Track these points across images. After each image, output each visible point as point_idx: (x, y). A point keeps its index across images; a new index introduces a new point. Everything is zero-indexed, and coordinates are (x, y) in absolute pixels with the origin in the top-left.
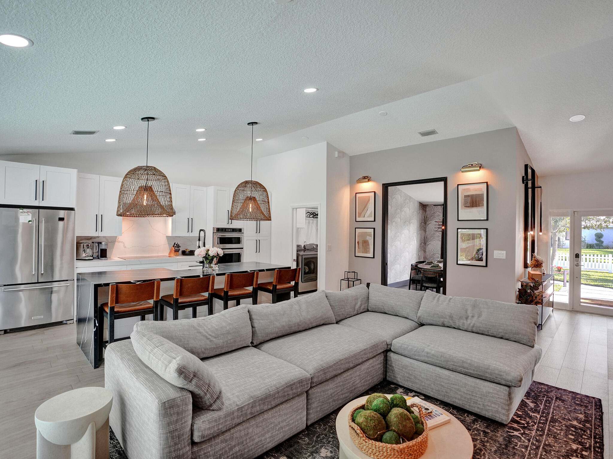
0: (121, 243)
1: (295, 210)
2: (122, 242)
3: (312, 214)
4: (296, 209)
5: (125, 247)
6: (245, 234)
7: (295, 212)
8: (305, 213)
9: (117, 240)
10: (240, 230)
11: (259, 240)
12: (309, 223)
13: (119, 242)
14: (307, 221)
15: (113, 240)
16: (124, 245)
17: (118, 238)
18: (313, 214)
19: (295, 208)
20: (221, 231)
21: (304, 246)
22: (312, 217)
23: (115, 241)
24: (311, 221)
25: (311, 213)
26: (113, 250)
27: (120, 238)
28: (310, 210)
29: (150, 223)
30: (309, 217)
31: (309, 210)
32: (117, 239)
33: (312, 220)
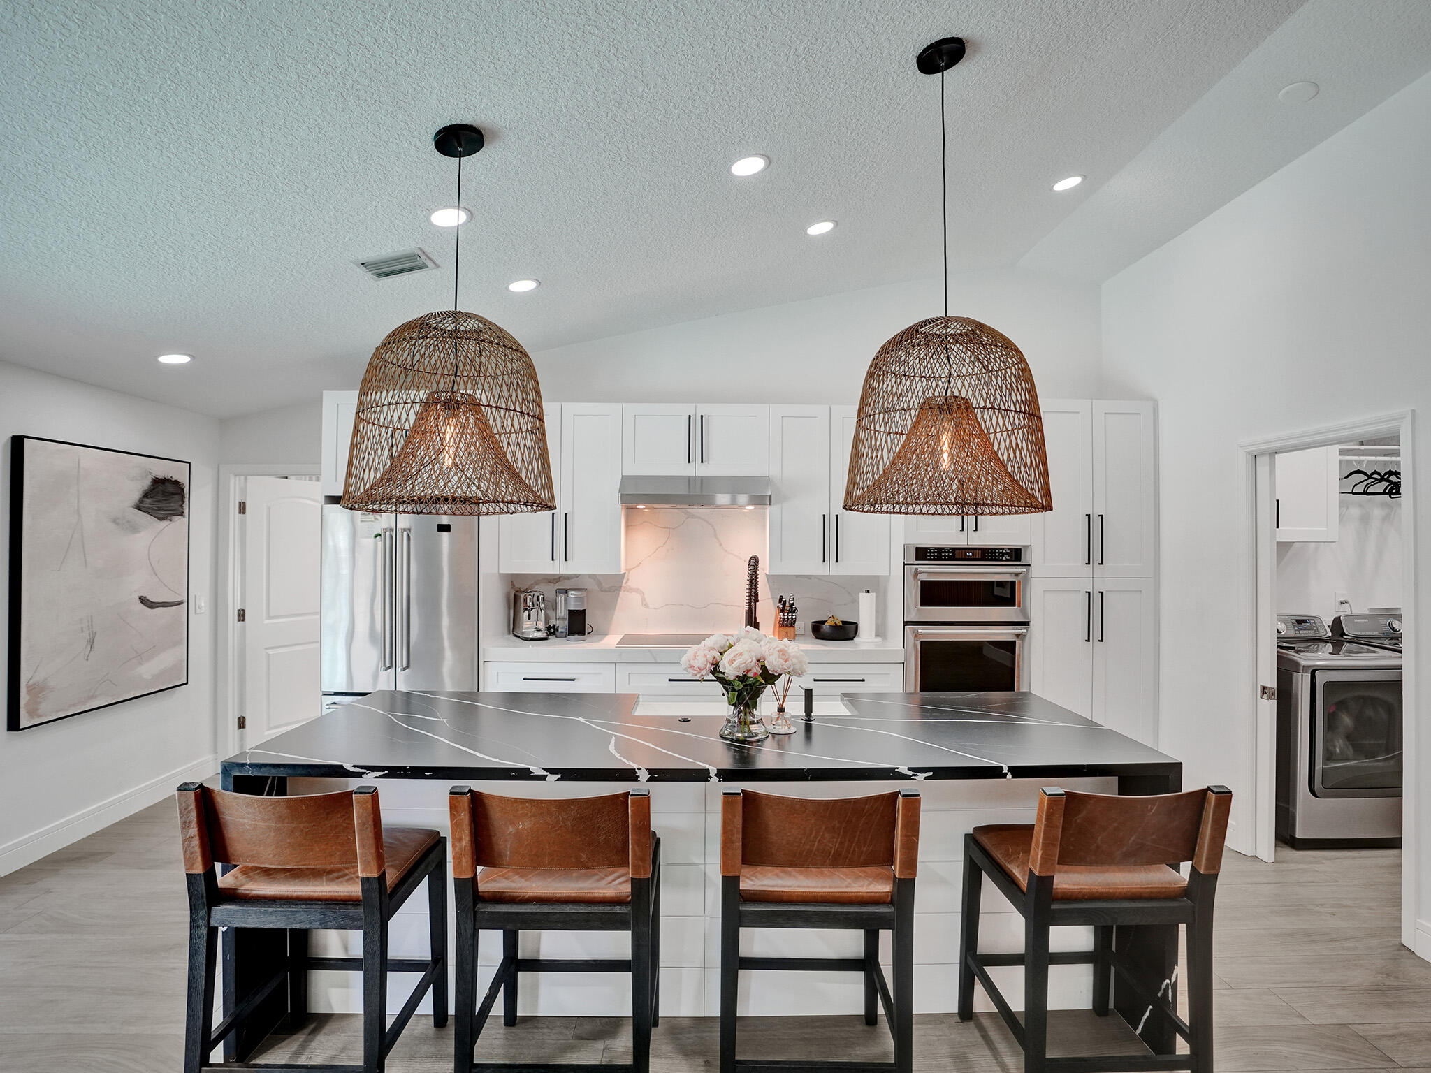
0: (634, 593)
1: (1263, 462)
2: (637, 591)
3: (1382, 479)
4: (1273, 454)
5: (646, 606)
6: (1036, 571)
7: (1263, 470)
8: (1335, 474)
9: (623, 585)
10: (1015, 554)
11: (1102, 593)
12: (1365, 519)
13: (630, 590)
14: (1355, 512)
15: (612, 586)
16: (643, 600)
17: (628, 580)
18: (1387, 480)
19: (1263, 454)
20: (934, 560)
21: (1337, 621)
22: (1384, 493)
23: (619, 588)
24: (1378, 513)
25: (1375, 472)
26: (613, 614)
27: (633, 580)
28: (1368, 462)
29: (716, 536)
30: (1365, 493)
31: (1360, 462)
32: (626, 583)
33: (1383, 505)
